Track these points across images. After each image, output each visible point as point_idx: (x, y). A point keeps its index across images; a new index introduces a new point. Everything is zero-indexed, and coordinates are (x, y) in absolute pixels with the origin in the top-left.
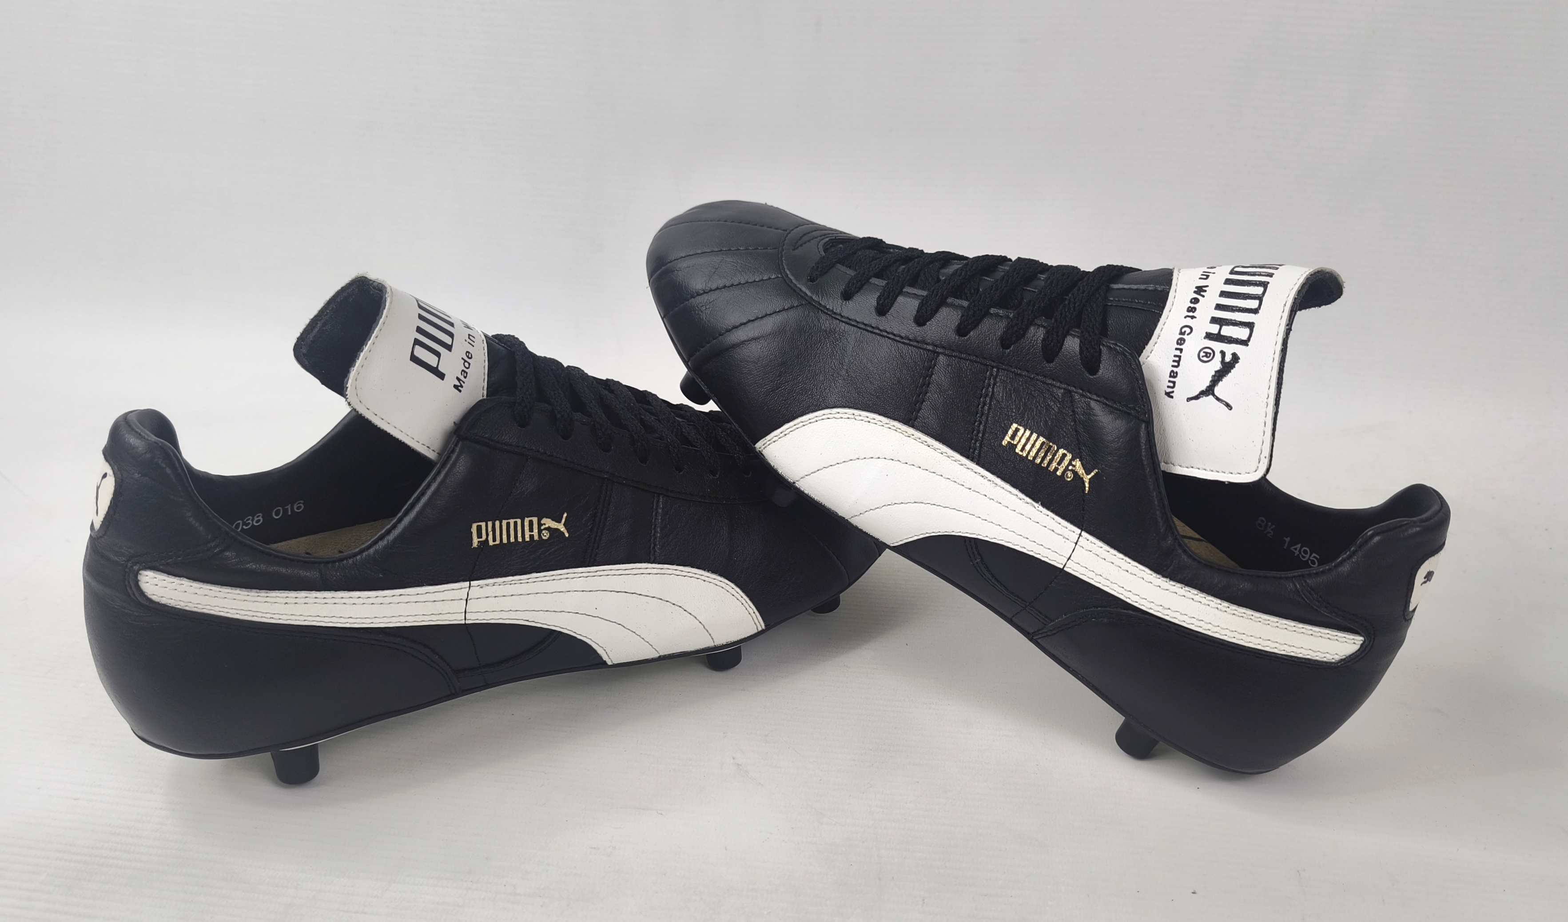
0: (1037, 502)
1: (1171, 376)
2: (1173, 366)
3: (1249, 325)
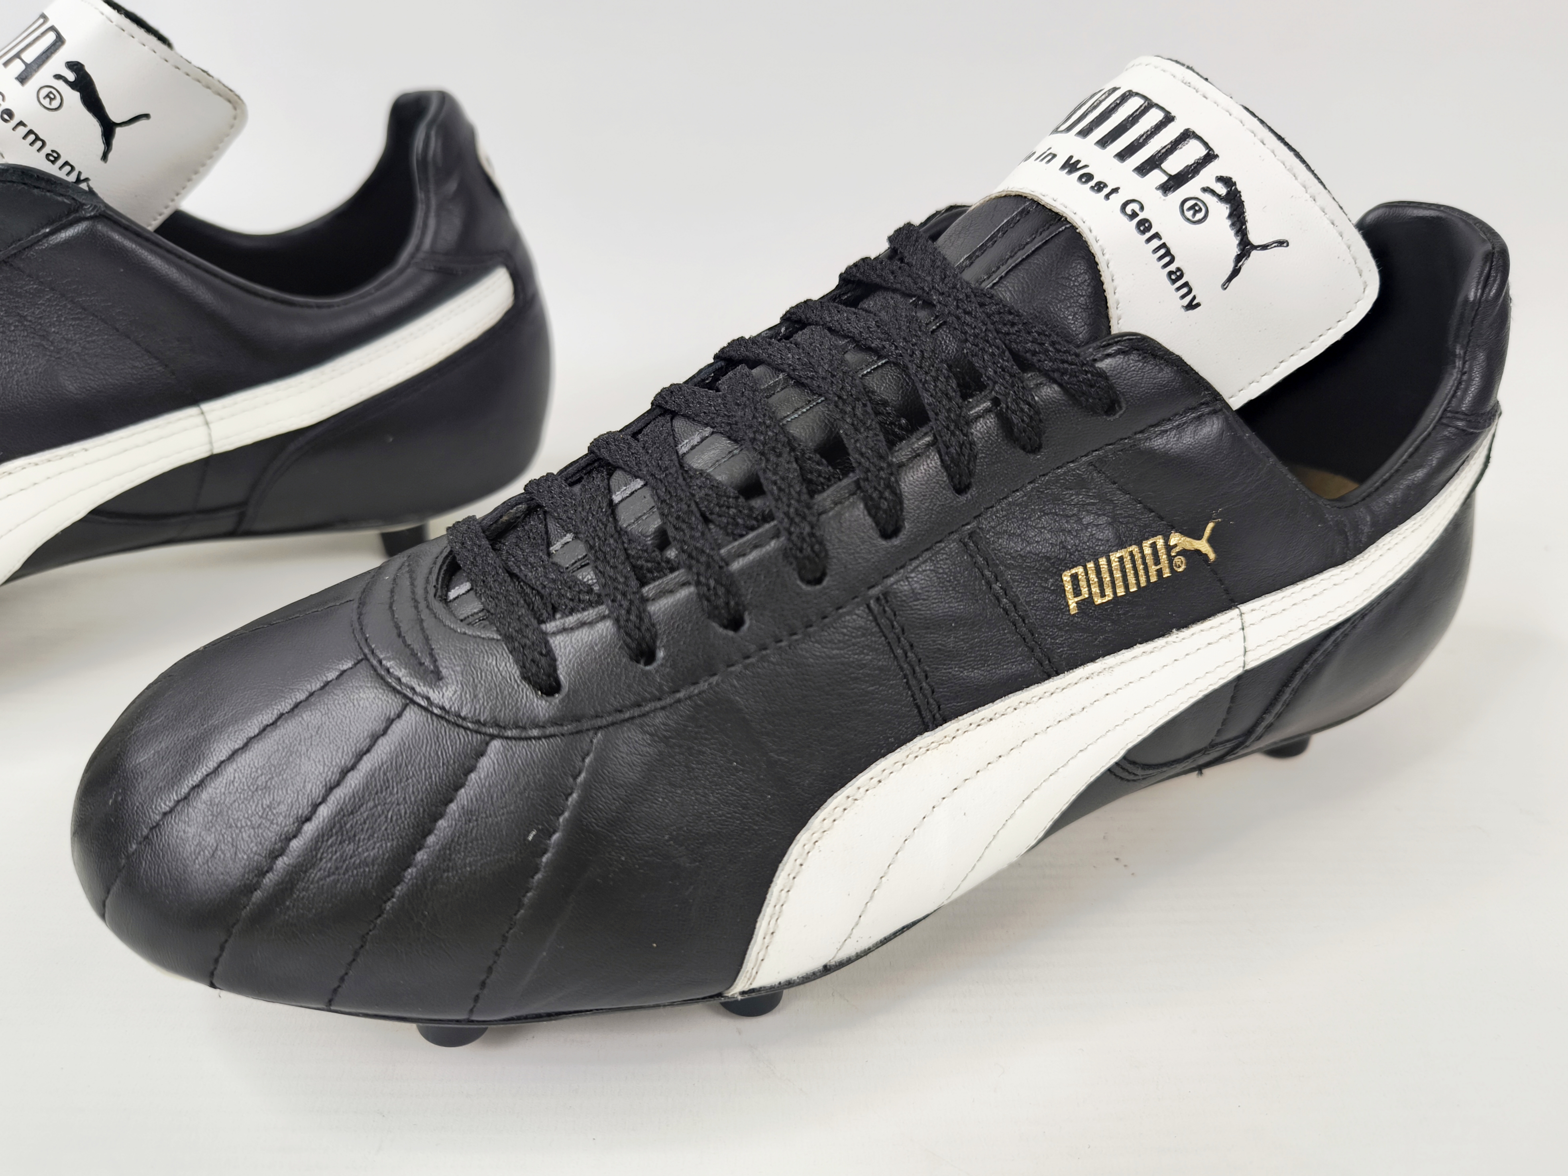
1: (1174, 282)
2: (1165, 266)
3: (1187, 135)
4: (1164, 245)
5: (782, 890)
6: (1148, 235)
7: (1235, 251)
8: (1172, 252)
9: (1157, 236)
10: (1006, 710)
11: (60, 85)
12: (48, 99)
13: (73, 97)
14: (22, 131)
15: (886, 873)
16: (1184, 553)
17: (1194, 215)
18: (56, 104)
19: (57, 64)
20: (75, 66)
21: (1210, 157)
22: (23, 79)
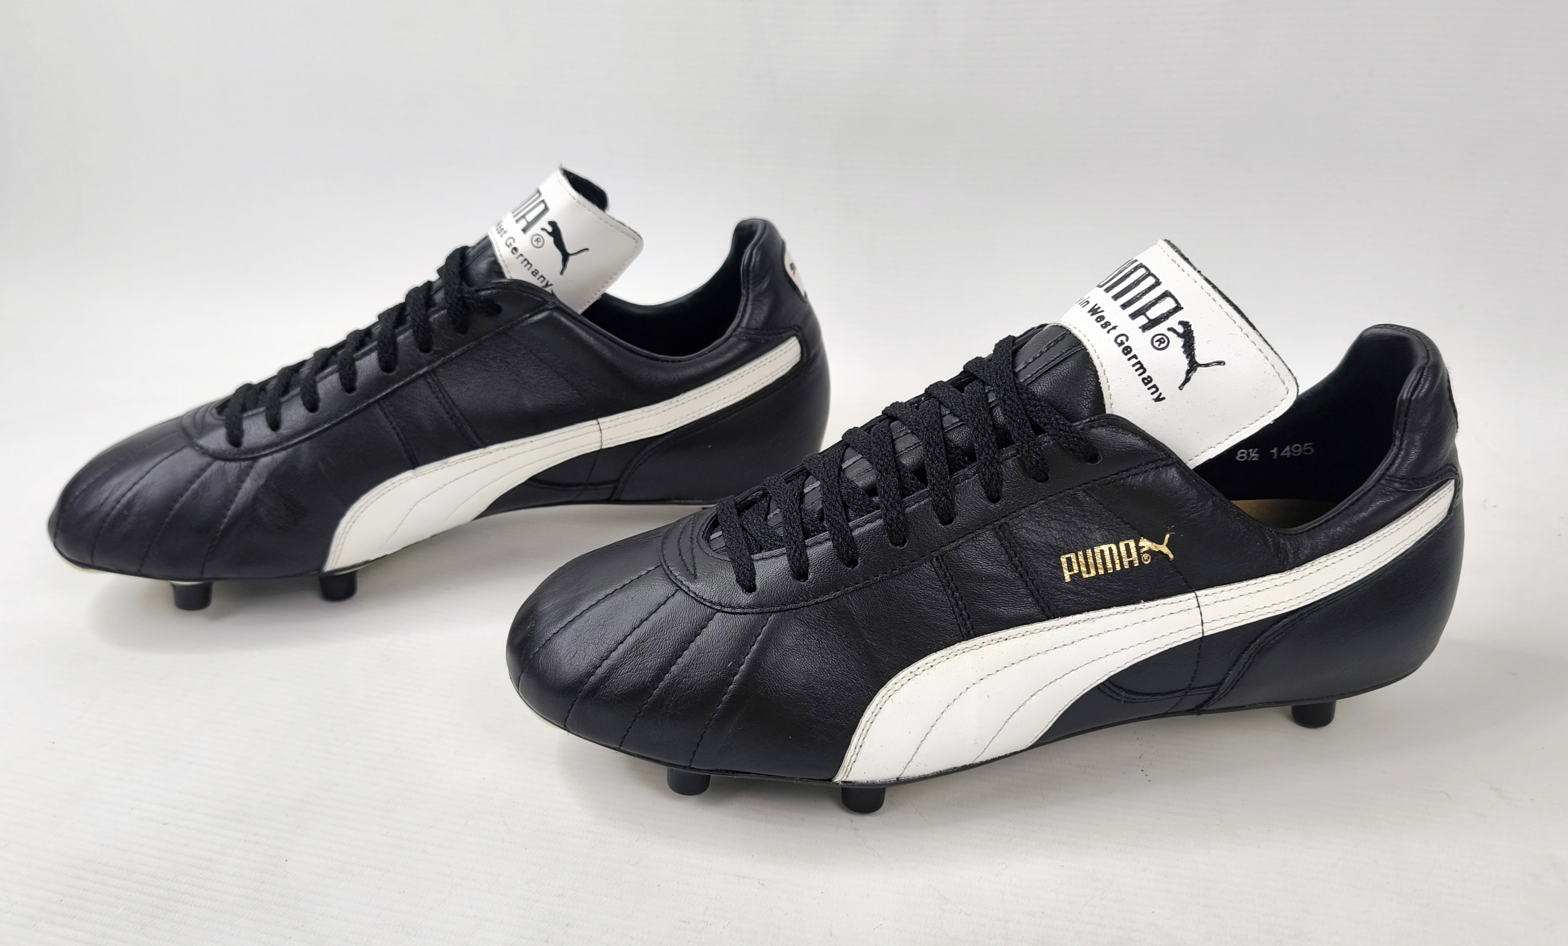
0: (1139, 602)
1: (1146, 384)
2: (1140, 375)
3: (1166, 294)
4: (1139, 362)
5: (868, 721)
6: (1129, 356)
7: (1186, 367)
8: (1145, 366)
9: (1135, 357)
10: (1017, 635)
11: (545, 235)
12: (537, 242)
13: (550, 240)
14: (521, 258)
15: (935, 724)
16: (1150, 551)
17: (1159, 345)
18: (540, 244)
19: (543, 223)
20: (553, 224)
21: (1178, 308)
22: (524, 230)
